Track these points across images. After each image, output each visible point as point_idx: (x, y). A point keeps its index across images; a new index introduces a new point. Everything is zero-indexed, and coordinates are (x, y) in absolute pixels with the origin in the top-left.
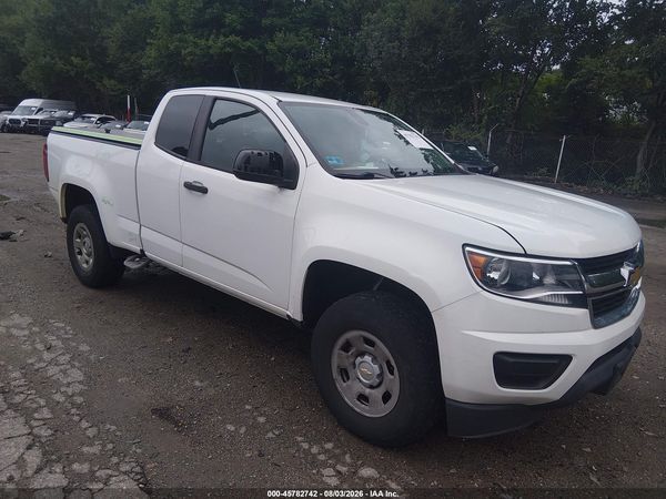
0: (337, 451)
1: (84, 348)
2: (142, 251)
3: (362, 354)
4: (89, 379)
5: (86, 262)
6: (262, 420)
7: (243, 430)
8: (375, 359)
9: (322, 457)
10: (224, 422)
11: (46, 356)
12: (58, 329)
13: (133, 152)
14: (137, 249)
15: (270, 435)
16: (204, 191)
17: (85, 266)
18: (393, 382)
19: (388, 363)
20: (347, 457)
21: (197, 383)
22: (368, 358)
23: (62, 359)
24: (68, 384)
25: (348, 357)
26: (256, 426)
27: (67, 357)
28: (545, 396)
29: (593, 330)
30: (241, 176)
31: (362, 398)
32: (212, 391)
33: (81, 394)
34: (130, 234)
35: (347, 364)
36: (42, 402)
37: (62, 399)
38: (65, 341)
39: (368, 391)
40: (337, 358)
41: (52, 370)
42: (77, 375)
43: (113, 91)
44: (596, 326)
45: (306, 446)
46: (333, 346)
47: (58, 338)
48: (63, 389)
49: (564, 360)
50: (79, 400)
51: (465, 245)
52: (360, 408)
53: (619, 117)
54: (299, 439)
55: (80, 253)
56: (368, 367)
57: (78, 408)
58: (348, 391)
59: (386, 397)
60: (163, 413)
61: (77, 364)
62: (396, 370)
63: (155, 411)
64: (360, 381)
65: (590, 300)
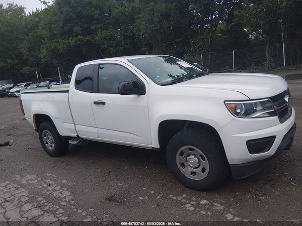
0: (188, 197)
1: (64, 181)
2: (78, 135)
3: (189, 155)
4: (72, 193)
5: (51, 146)
6: (152, 192)
7: (146, 198)
8: (195, 156)
9: (183, 201)
10: (137, 196)
11: (50, 188)
12: (49, 176)
13: (66, 94)
14: (75, 135)
15: (158, 197)
16: (104, 103)
17: (50, 148)
18: (206, 163)
19: (202, 156)
20: (193, 198)
21: (119, 184)
22: (192, 156)
23: (57, 188)
24: (65, 197)
25: (183, 158)
26: (151, 195)
27: (59, 187)
28: (268, 154)
29: (281, 124)
30: (122, 94)
31: (193, 173)
32: (127, 186)
33: (72, 200)
34: (71, 129)
35: (183, 161)
36: (58, 207)
37: (65, 204)
38: (54, 181)
39: (195, 170)
40: (179, 160)
41: (55, 194)
42: (66, 193)
43: (28, 71)
44: (281, 122)
45: (175, 198)
46: (176, 155)
47: (51, 180)
48: (64, 200)
49: (273, 138)
50: (73, 202)
51: (225, 101)
52: (193, 177)
53: (254, 38)
54: (171, 196)
55: (47, 143)
56: (193, 160)
57: (74, 206)
58: (186, 172)
59: (204, 170)
60: (110, 199)
61: (65, 189)
62: (206, 158)
63: (107, 199)
64: (191, 167)
65: (277, 112)
